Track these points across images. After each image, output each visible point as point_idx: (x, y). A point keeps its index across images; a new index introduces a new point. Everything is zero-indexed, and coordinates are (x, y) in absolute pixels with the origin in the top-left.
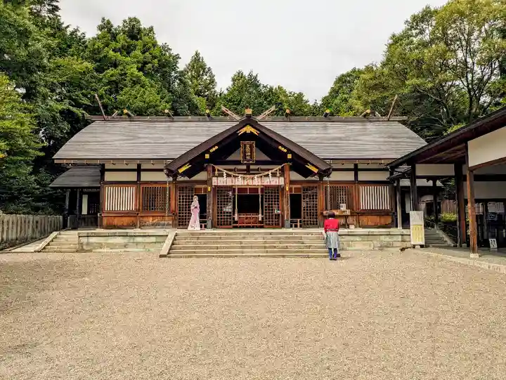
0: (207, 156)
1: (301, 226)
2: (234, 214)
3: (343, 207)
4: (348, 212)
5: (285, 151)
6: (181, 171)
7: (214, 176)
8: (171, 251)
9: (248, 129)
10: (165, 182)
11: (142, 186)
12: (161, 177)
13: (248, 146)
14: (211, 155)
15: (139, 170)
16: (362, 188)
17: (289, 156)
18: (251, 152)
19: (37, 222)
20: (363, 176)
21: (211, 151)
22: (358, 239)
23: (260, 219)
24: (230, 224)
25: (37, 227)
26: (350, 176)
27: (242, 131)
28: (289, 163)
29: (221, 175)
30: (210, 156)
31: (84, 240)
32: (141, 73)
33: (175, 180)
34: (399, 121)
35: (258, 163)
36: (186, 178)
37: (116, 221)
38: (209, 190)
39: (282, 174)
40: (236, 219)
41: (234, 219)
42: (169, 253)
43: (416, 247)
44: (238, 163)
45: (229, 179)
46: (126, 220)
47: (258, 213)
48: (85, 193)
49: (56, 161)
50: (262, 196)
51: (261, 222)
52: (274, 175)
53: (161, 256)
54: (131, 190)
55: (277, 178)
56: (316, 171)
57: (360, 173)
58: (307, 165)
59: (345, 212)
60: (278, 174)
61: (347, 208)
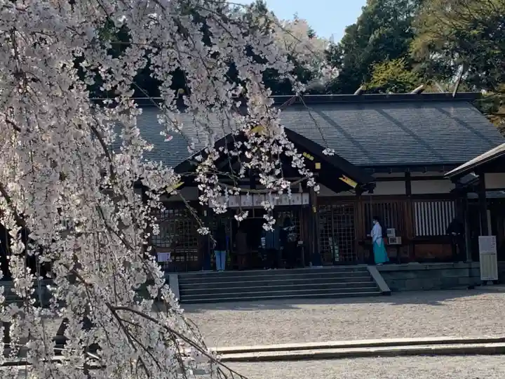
3: (392, 233)
5: (312, 159)
8: (182, 296)
16: (416, 205)
17: (318, 166)
20: (418, 188)
26: (398, 189)
34: (468, 101)
38: (205, 215)
39: (306, 190)
43: (488, 283)
52: (295, 191)
55: (299, 195)
56: (354, 185)
57: (413, 183)
58: (342, 177)
59: (393, 240)
60: (301, 190)
61: (396, 236)
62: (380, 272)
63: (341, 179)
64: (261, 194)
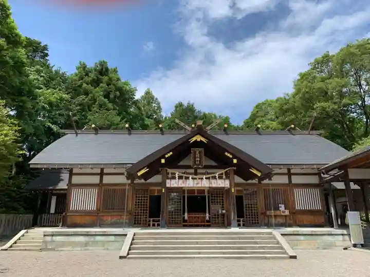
0: (163, 161)
1: (244, 225)
2: (184, 214)
3: (282, 207)
4: (287, 212)
5: (231, 156)
6: (139, 174)
7: (168, 179)
8: (130, 252)
9: (199, 138)
10: (124, 185)
11: (103, 188)
12: (122, 179)
13: (197, 152)
14: (166, 159)
15: (102, 174)
16: (296, 191)
17: (235, 161)
18: (200, 157)
19: (9, 221)
20: (296, 180)
21: (167, 156)
22: (302, 238)
23: (207, 218)
24: (180, 223)
25: (8, 225)
26: (284, 180)
27: (194, 139)
28: (233, 168)
29: (174, 178)
30: (165, 161)
31: (49, 239)
32: (106, 100)
33: (132, 182)
34: (317, 134)
35: (206, 167)
36: (143, 181)
37: (79, 220)
38: (163, 191)
39: (228, 177)
40: (186, 218)
41: (184, 217)
42: (128, 254)
43: (358, 245)
44: (189, 167)
45: (181, 181)
46: (88, 219)
47: (205, 212)
48: (54, 195)
49: (31, 166)
50: (208, 196)
51: (208, 221)
52: (220, 177)
53: (121, 257)
54: (94, 192)
55: (223, 181)
56: (259, 174)
57: (293, 177)
58: (251, 169)
59: (284, 212)
60: (224, 177)
61: (285, 209)
62: (282, 235)
63: (251, 170)
64: (199, 179)
